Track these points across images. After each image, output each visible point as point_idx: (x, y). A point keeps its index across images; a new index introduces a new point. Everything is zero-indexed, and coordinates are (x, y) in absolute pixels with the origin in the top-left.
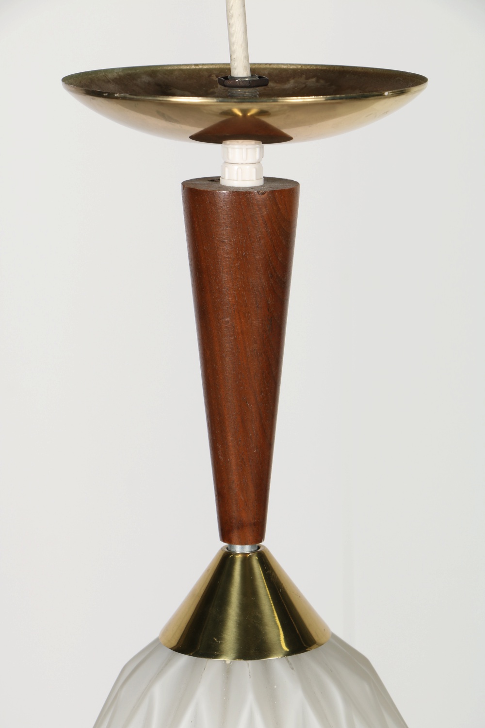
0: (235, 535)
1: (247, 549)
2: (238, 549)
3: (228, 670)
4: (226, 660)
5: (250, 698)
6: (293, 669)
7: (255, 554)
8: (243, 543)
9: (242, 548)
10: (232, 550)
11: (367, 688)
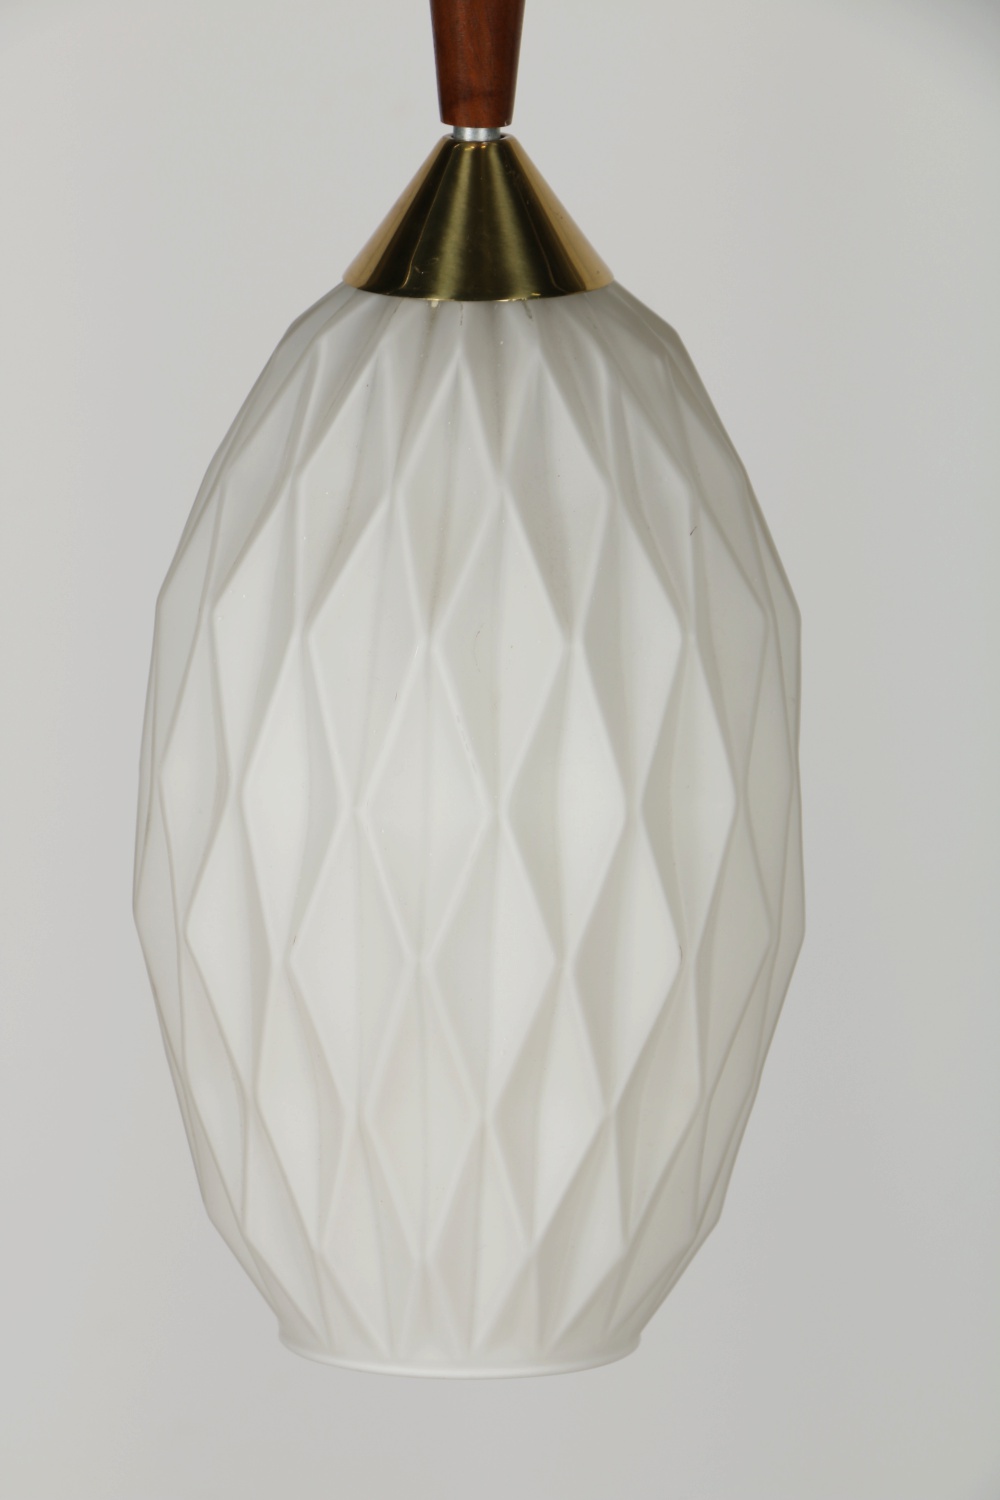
0: (462, 110)
1: (482, 134)
2: (468, 134)
3: (433, 317)
4: (435, 301)
5: (458, 354)
6: (531, 317)
7: (495, 144)
8: (476, 125)
9: (475, 134)
10: (458, 137)
11: (658, 364)
